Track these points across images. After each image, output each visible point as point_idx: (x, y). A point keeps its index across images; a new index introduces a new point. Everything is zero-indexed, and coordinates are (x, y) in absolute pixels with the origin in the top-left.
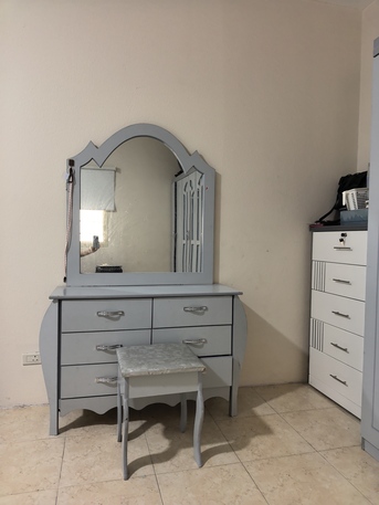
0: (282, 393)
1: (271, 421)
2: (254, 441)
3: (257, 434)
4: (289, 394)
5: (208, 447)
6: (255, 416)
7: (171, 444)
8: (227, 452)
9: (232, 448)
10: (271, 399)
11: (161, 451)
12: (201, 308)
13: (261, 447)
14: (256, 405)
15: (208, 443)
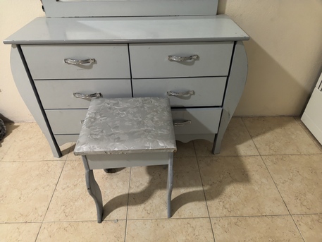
0: (270, 129)
1: (251, 165)
2: (230, 189)
3: (234, 181)
4: (278, 130)
5: (183, 191)
6: (237, 156)
7: (151, 182)
8: (199, 200)
9: (205, 197)
10: (257, 135)
11: (138, 190)
12: (191, 57)
13: (234, 199)
14: (241, 142)
15: (185, 186)
